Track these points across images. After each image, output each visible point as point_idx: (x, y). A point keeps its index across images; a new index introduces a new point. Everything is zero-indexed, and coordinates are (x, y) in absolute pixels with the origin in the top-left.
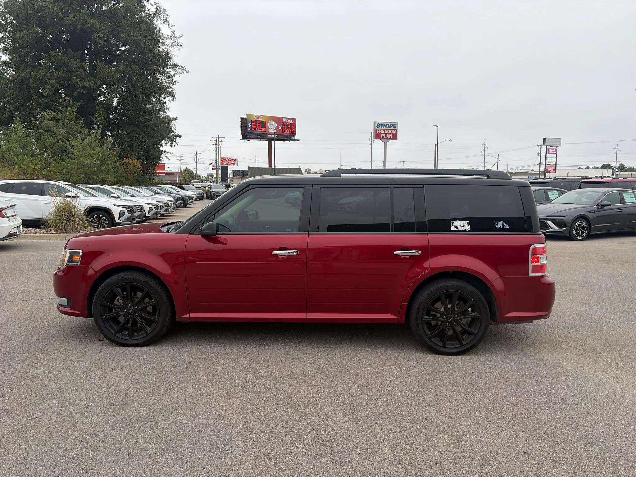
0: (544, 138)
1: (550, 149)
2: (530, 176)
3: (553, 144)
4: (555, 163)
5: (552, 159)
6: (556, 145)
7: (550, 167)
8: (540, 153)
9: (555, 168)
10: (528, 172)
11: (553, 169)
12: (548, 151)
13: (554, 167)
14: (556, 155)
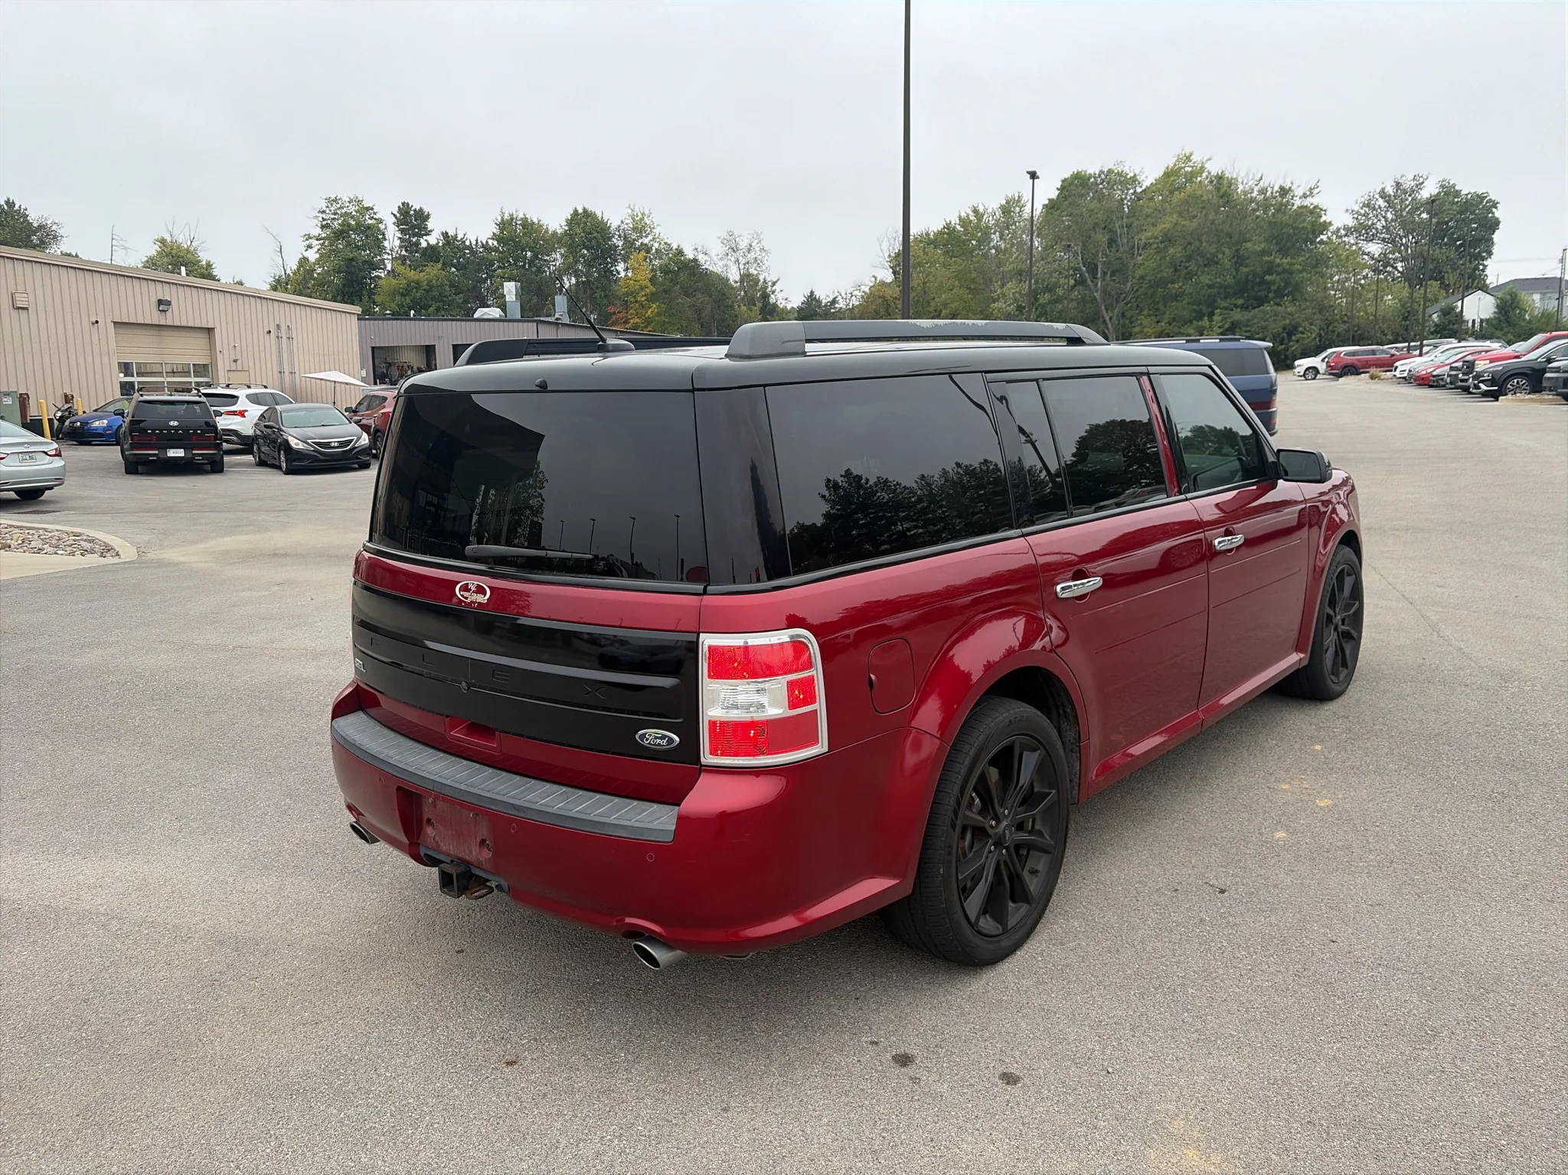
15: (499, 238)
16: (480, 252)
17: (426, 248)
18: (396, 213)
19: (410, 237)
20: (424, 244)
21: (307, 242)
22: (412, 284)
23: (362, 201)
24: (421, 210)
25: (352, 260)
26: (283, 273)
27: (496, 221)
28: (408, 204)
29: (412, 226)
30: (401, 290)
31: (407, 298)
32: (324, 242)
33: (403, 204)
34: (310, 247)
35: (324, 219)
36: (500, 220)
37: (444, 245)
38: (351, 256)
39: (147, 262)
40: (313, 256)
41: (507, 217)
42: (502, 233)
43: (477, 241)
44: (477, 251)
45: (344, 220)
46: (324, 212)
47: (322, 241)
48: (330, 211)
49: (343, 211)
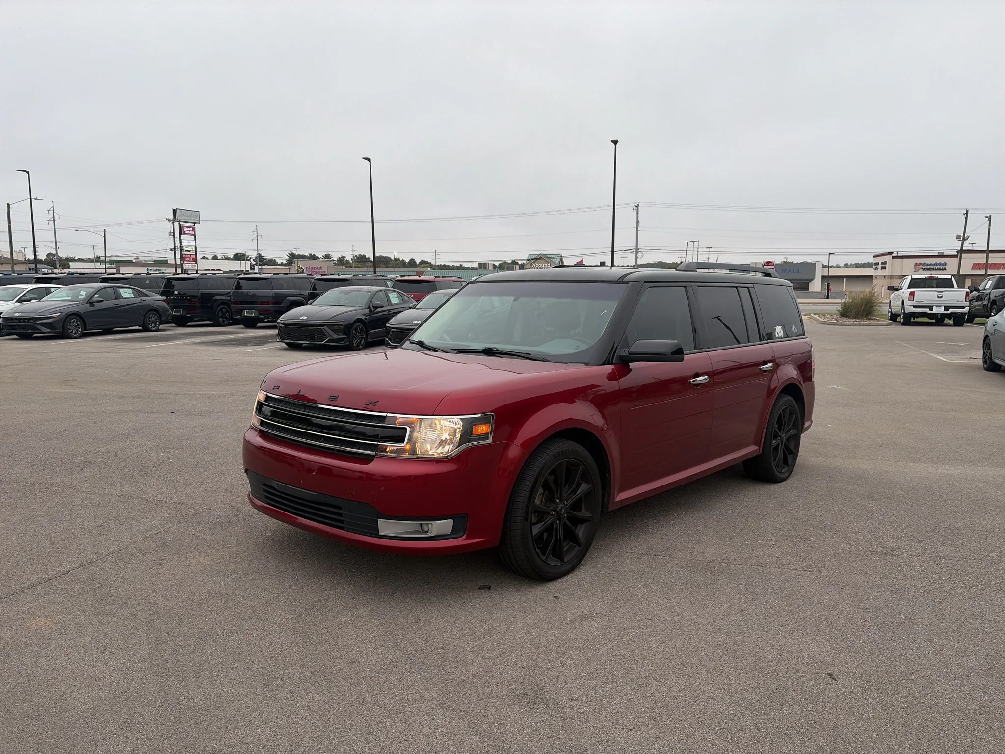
0: (175, 208)
1: (184, 227)
2: (149, 268)
3: (189, 219)
4: (194, 249)
5: (189, 243)
6: (193, 222)
7: (191, 255)
8: (172, 231)
9: (194, 257)
10: (132, 260)
11: (193, 258)
12: (183, 229)
13: (194, 255)
14: (195, 236)
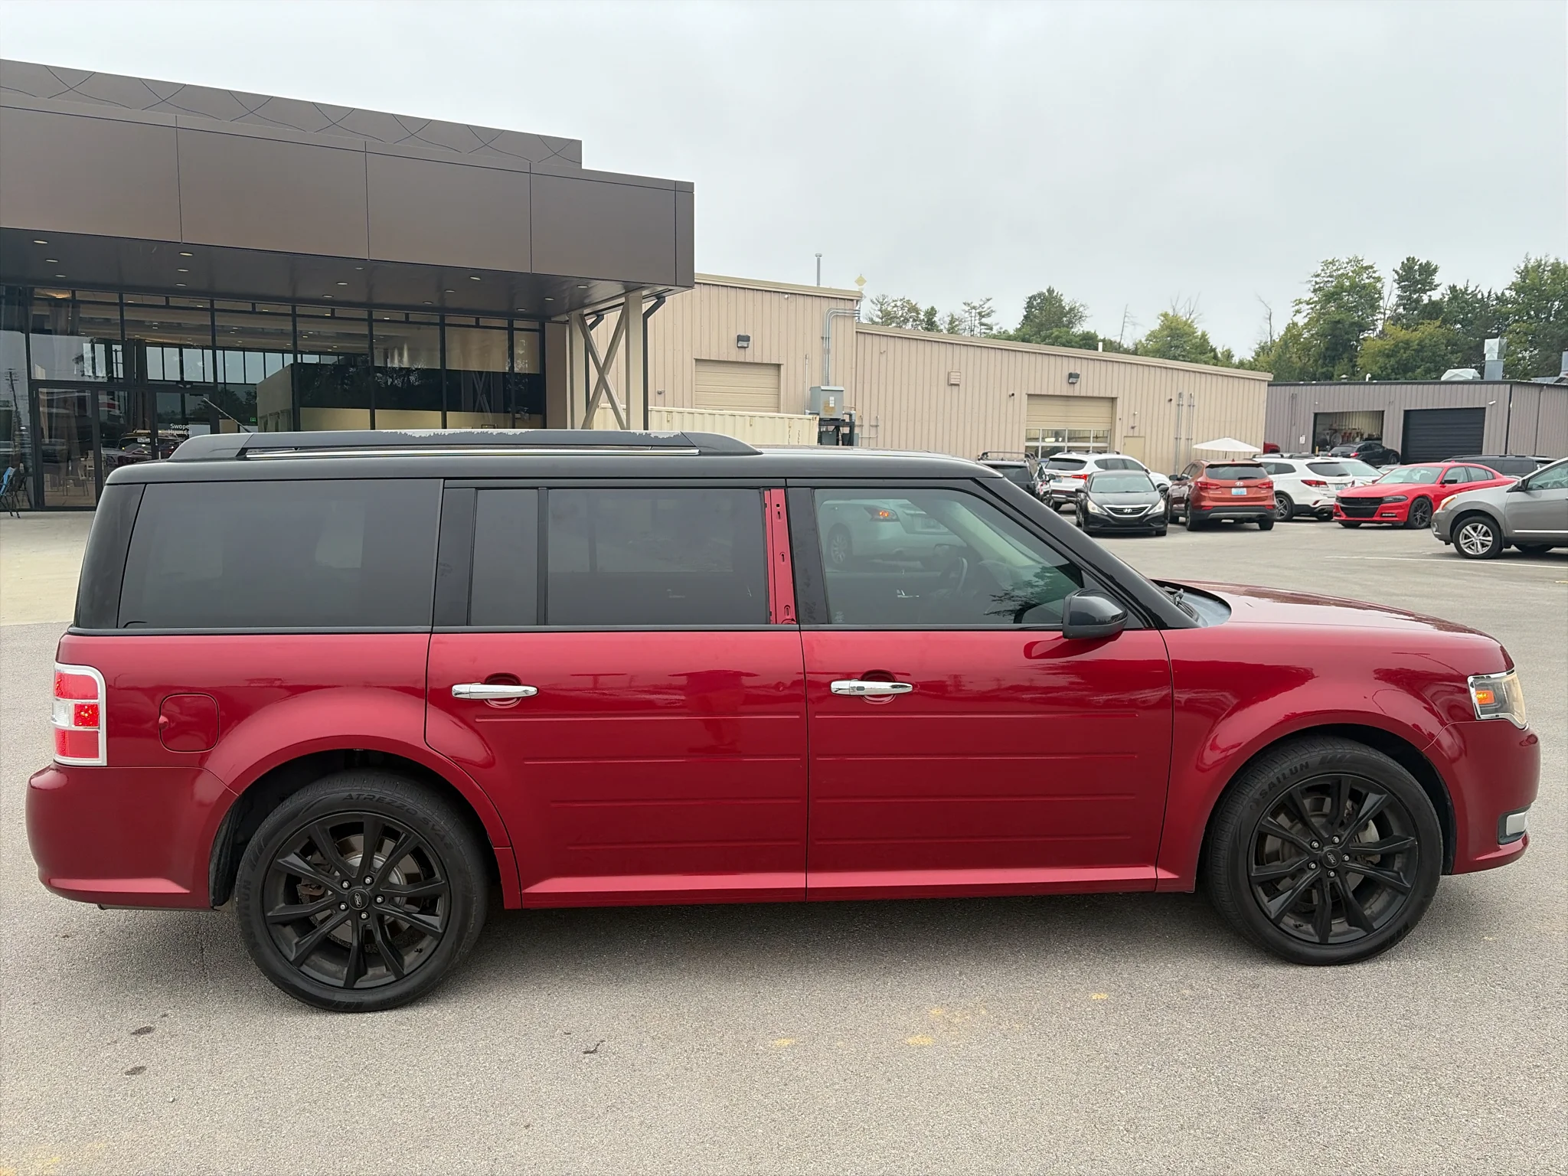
15: (1518, 288)
16: (1493, 305)
17: (1428, 304)
18: (1398, 270)
19: (1411, 294)
20: (1425, 299)
21: (1297, 308)
22: (1400, 344)
23: (1362, 260)
24: (1428, 264)
25: (1338, 322)
26: (1269, 339)
27: (1518, 269)
28: (1413, 258)
29: (1414, 283)
30: (1387, 352)
31: (1392, 359)
32: (1315, 306)
33: (1408, 259)
34: (1298, 312)
35: (1316, 283)
36: (1522, 268)
37: (1450, 299)
38: (1338, 318)
39: (1150, 335)
40: (1301, 320)
41: (1532, 263)
42: (1524, 282)
43: (1490, 293)
44: (1488, 304)
45: (1338, 282)
46: (1318, 276)
47: (1313, 306)
48: (1326, 273)
49: (1340, 272)
